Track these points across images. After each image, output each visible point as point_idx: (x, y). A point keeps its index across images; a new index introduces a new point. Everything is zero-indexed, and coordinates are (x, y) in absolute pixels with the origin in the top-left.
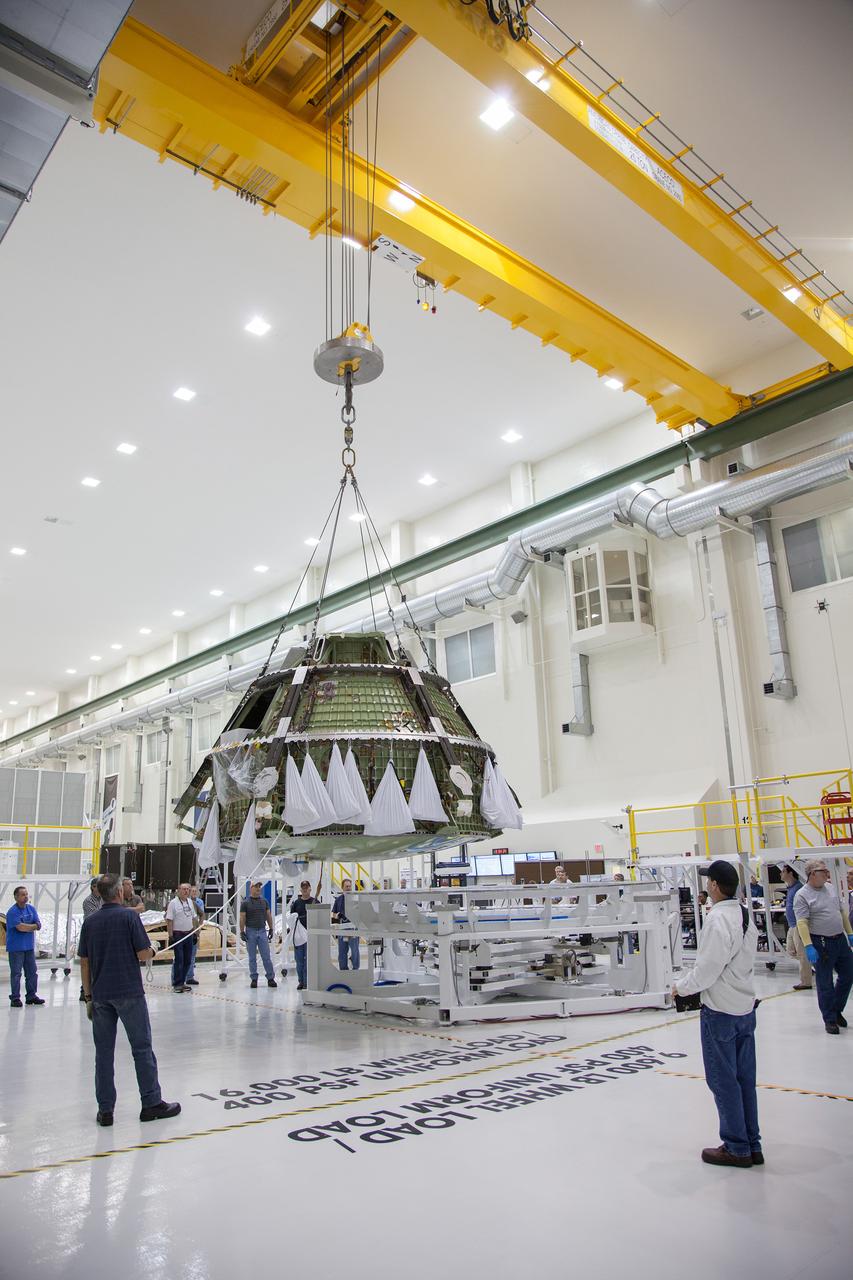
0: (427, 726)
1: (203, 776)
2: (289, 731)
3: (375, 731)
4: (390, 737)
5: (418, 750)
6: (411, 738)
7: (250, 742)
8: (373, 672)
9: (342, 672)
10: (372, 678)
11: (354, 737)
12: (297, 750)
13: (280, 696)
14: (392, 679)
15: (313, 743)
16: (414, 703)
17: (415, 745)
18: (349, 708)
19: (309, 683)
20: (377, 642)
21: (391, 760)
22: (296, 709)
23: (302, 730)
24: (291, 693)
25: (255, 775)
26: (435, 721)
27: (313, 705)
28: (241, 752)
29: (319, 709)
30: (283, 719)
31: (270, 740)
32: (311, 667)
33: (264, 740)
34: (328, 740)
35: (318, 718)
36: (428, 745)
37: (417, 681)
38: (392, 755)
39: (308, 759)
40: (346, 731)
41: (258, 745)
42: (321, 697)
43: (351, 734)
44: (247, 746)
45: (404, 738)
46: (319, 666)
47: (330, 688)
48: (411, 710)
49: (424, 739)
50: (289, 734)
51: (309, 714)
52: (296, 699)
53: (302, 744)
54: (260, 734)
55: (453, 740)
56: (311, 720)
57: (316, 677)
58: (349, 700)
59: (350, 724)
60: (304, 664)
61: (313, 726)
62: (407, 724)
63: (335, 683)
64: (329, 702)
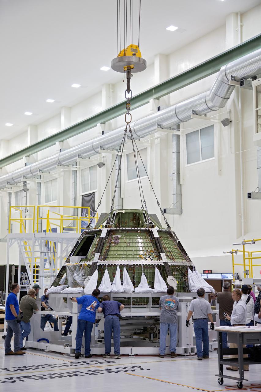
0: (159, 258)
2: (99, 259)
3: (135, 261)
4: (142, 264)
5: (155, 268)
6: (151, 264)
7: (83, 263)
8: (137, 231)
9: (122, 231)
10: (135, 234)
11: (126, 264)
12: (102, 268)
13: (96, 241)
14: (145, 234)
15: (109, 265)
16: (154, 245)
17: (153, 267)
18: (125, 249)
19: (108, 236)
20: (139, 214)
21: (143, 273)
22: (102, 248)
23: (105, 259)
24: (100, 240)
25: (85, 279)
26: (163, 255)
27: (110, 247)
28: (79, 267)
29: (113, 249)
30: (96, 254)
31: (91, 263)
32: (109, 229)
33: (88, 263)
34: (115, 264)
35: (112, 253)
36: (159, 267)
37: (156, 235)
38: (143, 271)
39: (106, 272)
40: (123, 261)
41: (86, 265)
42: (113, 243)
43: (124, 262)
44: (81, 265)
45: (148, 264)
46: (114, 229)
47: (117, 239)
48: (153, 249)
49: (157, 264)
50: (99, 261)
51: (108, 251)
52: (102, 243)
53: (104, 266)
54: (87, 259)
55: (171, 263)
56: (109, 254)
57: (111, 233)
58: (125, 245)
59: (125, 256)
60: (106, 227)
61: (109, 257)
62: (150, 256)
63: (119, 236)
64: (117, 245)
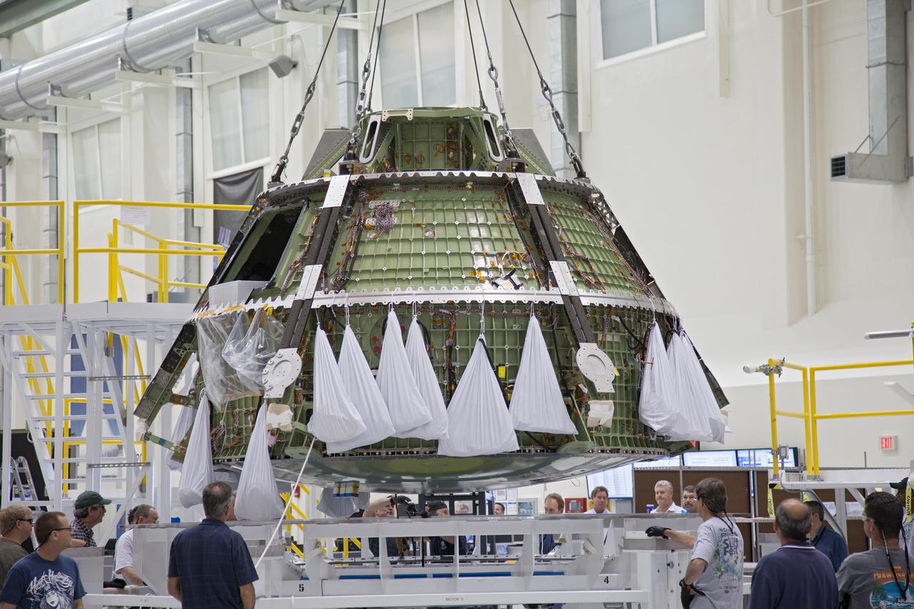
0: (546, 278)
1: (181, 353)
2: (318, 288)
3: (456, 289)
4: (480, 299)
5: (528, 316)
6: (514, 299)
7: (257, 305)
8: (460, 183)
9: (407, 184)
10: (456, 194)
11: (421, 300)
12: (331, 320)
13: (305, 225)
14: (491, 195)
15: (356, 309)
16: (527, 234)
17: (521, 311)
18: (414, 248)
19: (352, 204)
20: (468, 123)
21: (482, 336)
22: (331, 249)
23: (341, 285)
24: (323, 220)
25: (266, 360)
26: (560, 269)
27: (358, 243)
28: (244, 320)
29: (369, 249)
30: (308, 268)
31: (288, 303)
32: (355, 177)
33: (278, 302)
34: (379, 304)
35: (367, 264)
36: (546, 312)
37: (533, 196)
38: (483, 328)
39: (349, 334)
40: (409, 290)
41: (270, 311)
42: (371, 228)
43: (415, 295)
44: (251, 312)
45: (503, 299)
46: (372, 175)
47: (385, 213)
48: (522, 248)
49: (536, 299)
50: (320, 294)
51: (353, 258)
52: (331, 228)
53: (340, 310)
54: (272, 291)
55: (588, 298)
56: (354, 269)
57: (364, 194)
58: (416, 233)
59: (418, 275)
60: (344, 170)
61: (357, 279)
62: (511, 274)
63: (394, 204)
64: (385, 237)
